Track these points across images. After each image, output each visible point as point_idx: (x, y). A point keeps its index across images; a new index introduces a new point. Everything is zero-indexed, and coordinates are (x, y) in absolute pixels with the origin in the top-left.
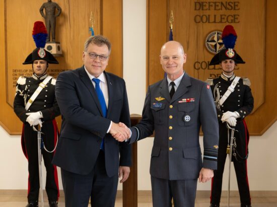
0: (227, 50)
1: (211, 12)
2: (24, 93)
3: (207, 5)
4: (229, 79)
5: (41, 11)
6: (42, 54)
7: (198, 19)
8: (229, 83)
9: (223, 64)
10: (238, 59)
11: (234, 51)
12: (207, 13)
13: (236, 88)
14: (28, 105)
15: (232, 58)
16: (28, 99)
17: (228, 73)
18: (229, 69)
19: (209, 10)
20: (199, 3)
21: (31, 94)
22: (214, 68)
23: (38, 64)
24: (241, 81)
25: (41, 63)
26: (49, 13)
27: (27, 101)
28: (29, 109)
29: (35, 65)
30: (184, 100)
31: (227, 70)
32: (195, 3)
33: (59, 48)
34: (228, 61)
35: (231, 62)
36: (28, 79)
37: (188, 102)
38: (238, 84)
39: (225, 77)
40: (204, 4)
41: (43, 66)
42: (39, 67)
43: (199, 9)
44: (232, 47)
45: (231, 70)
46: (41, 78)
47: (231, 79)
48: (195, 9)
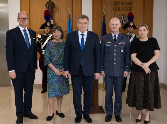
0: (130, 23)
1: (121, 6)
2: (41, 42)
3: (119, 3)
4: (130, 35)
5: (46, 5)
6: (48, 24)
7: (115, 9)
8: (130, 37)
9: (128, 28)
10: (134, 27)
11: (133, 23)
13: (134, 39)
15: (132, 26)
16: (43, 44)
17: (130, 32)
21: (44, 42)
23: (47, 29)
25: (48, 28)
26: (50, 6)
27: (42, 45)
28: (43, 48)
29: (46, 30)
30: (121, 43)
31: (130, 31)
32: (114, 2)
33: (54, 22)
34: (130, 27)
35: (131, 28)
36: (42, 36)
37: (122, 44)
38: (134, 37)
39: (129, 34)
41: (49, 30)
42: (47, 30)
43: (115, 5)
44: (132, 21)
45: (131, 31)
46: (48, 35)
47: (131, 35)
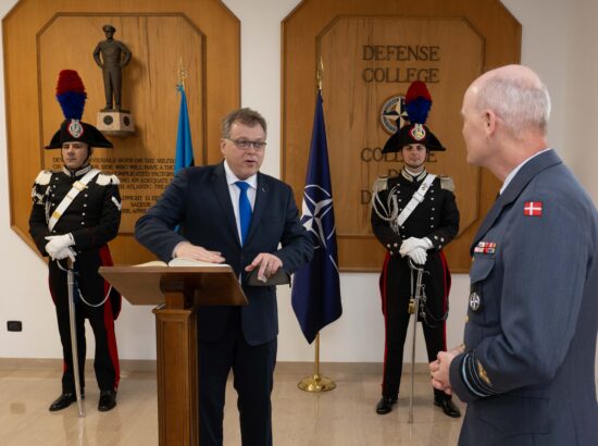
0: (413, 126)
1: (391, 64)
2: (44, 200)
3: (385, 51)
4: (415, 178)
5: (96, 55)
6: (75, 129)
7: (370, 75)
8: (416, 185)
9: (405, 151)
10: (432, 143)
11: (425, 128)
12: (384, 65)
13: (428, 195)
14: (53, 222)
15: (421, 142)
16: (52, 210)
17: (414, 167)
18: (415, 161)
19: (388, 59)
20: (371, 48)
21: (58, 202)
22: (395, 160)
23: (70, 150)
24: (437, 182)
25: (75, 146)
26: (109, 60)
27: (51, 214)
28: (54, 228)
29: (65, 152)
31: (411, 162)
32: (365, 47)
33: (126, 121)
34: (415, 146)
35: (419, 148)
36: (54, 175)
38: (431, 188)
39: (409, 174)
40: (380, 49)
41: (80, 152)
42: (72, 154)
43: (371, 59)
44: (422, 120)
45: (418, 163)
46: (77, 174)
47: (419, 179)
48: (365, 59)
